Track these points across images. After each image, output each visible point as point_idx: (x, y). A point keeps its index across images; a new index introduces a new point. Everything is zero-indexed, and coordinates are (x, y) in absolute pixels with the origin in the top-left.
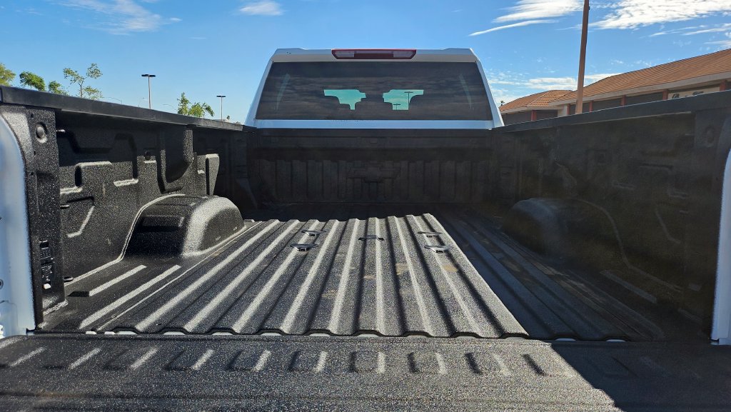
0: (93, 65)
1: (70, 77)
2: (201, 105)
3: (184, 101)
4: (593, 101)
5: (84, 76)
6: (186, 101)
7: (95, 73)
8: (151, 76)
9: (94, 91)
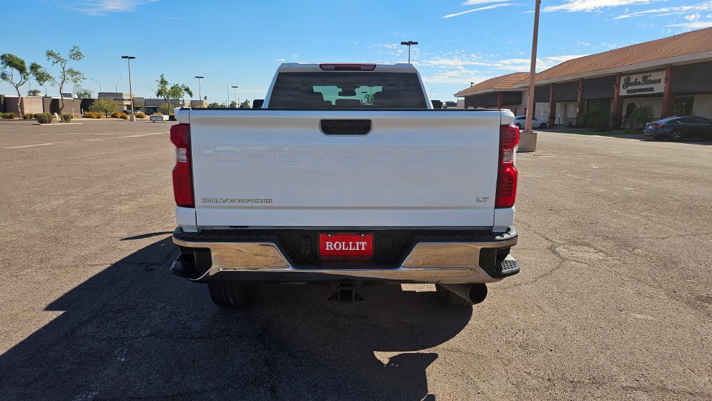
0: (75, 47)
1: (52, 59)
2: (180, 86)
3: (163, 82)
4: (553, 83)
5: (66, 58)
6: (166, 82)
7: (77, 55)
8: (131, 58)
9: (77, 73)
